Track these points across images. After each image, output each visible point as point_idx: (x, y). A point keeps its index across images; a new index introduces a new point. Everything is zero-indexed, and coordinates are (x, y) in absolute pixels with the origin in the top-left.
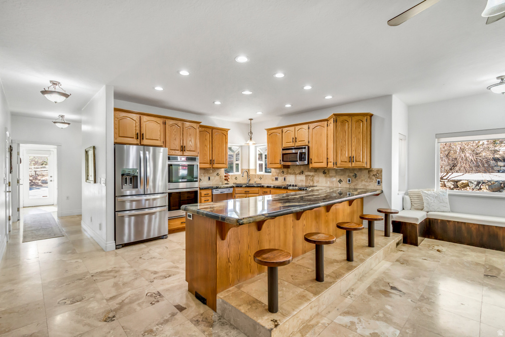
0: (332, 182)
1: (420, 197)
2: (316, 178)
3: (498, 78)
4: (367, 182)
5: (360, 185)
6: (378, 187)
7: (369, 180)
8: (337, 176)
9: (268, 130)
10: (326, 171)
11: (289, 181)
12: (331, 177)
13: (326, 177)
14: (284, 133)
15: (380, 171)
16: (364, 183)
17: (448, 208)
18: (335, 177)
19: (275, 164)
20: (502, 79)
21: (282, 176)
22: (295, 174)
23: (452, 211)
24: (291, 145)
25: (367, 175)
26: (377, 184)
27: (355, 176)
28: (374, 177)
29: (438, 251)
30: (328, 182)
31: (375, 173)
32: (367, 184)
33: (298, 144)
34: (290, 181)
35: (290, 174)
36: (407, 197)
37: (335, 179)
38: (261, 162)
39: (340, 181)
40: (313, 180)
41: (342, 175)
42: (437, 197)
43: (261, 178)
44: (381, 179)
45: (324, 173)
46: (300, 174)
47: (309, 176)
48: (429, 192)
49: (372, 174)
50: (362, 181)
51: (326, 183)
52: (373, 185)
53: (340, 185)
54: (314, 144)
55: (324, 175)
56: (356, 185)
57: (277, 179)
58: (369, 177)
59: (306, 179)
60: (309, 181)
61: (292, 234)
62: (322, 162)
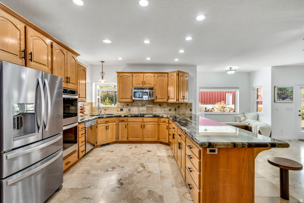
0: (165, 111)
2: (154, 109)
4: (185, 110)
5: (181, 112)
6: (190, 112)
7: (186, 109)
8: (168, 107)
11: (133, 111)
12: (164, 107)
13: (161, 108)
14: (134, 77)
15: (191, 104)
16: (183, 111)
18: (167, 107)
19: (126, 99)
21: (126, 108)
22: (138, 106)
25: (185, 106)
26: (190, 111)
27: (179, 107)
28: (188, 107)
30: (163, 111)
31: (189, 105)
32: (185, 111)
33: (146, 86)
34: (134, 111)
35: (134, 106)
37: (167, 109)
39: (170, 110)
40: (152, 110)
41: (171, 106)
43: (105, 110)
44: (192, 108)
45: (160, 105)
46: (142, 106)
47: (149, 107)
49: (187, 105)
50: (182, 110)
51: (162, 111)
52: (188, 112)
53: (170, 112)
55: (159, 107)
56: (179, 112)
57: (122, 110)
58: (186, 107)
59: (147, 109)
60: (149, 110)
62: (164, 99)
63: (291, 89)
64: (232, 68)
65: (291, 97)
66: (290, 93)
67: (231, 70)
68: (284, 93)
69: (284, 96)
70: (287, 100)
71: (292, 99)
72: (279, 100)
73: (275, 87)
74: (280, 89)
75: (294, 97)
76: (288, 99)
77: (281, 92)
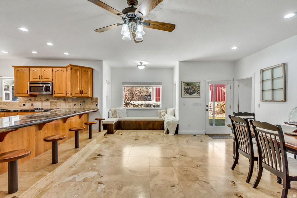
0: (70, 106)
1: (115, 111)
2: (58, 104)
3: (140, 63)
4: (90, 105)
5: (87, 107)
6: (96, 107)
7: (91, 104)
8: (73, 102)
9: (15, 67)
10: (65, 99)
11: (36, 106)
12: (69, 102)
13: (65, 102)
14: (31, 72)
15: (97, 99)
16: (89, 105)
17: (126, 116)
18: (72, 102)
19: (22, 93)
20: (141, 64)
21: (29, 103)
22: (42, 101)
23: (127, 117)
24: (38, 80)
25: (91, 101)
26: (96, 106)
27: (84, 102)
28: (94, 102)
29: (121, 134)
30: (67, 106)
31: (95, 100)
32: (90, 106)
33: (44, 80)
34: (38, 106)
35: (38, 101)
36: (110, 112)
37: (72, 104)
38: (7, 92)
39: (75, 105)
40: (56, 105)
41: (76, 101)
42: (122, 111)
43: (7, 105)
44: (98, 103)
45: (65, 100)
46: (46, 101)
47: (53, 102)
48: (119, 109)
49: (93, 100)
50: (88, 104)
51: (66, 106)
52: (93, 107)
53: (75, 107)
54: (56, 82)
55: (64, 101)
56: (84, 107)
57: (24, 105)
58: (92, 102)
59: (51, 104)
60: (53, 105)
61: (35, 140)
62: (63, 93)
63: (198, 84)
64: (142, 63)
65: (198, 92)
66: (197, 88)
67: (141, 65)
68: (191, 88)
69: (192, 91)
70: (194, 95)
71: (199, 94)
72: (187, 95)
73: (182, 82)
74: (188, 84)
75: (201, 92)
76: (196, 94)
77: (189, 87)
